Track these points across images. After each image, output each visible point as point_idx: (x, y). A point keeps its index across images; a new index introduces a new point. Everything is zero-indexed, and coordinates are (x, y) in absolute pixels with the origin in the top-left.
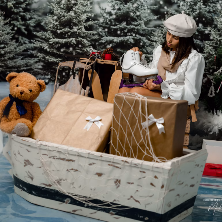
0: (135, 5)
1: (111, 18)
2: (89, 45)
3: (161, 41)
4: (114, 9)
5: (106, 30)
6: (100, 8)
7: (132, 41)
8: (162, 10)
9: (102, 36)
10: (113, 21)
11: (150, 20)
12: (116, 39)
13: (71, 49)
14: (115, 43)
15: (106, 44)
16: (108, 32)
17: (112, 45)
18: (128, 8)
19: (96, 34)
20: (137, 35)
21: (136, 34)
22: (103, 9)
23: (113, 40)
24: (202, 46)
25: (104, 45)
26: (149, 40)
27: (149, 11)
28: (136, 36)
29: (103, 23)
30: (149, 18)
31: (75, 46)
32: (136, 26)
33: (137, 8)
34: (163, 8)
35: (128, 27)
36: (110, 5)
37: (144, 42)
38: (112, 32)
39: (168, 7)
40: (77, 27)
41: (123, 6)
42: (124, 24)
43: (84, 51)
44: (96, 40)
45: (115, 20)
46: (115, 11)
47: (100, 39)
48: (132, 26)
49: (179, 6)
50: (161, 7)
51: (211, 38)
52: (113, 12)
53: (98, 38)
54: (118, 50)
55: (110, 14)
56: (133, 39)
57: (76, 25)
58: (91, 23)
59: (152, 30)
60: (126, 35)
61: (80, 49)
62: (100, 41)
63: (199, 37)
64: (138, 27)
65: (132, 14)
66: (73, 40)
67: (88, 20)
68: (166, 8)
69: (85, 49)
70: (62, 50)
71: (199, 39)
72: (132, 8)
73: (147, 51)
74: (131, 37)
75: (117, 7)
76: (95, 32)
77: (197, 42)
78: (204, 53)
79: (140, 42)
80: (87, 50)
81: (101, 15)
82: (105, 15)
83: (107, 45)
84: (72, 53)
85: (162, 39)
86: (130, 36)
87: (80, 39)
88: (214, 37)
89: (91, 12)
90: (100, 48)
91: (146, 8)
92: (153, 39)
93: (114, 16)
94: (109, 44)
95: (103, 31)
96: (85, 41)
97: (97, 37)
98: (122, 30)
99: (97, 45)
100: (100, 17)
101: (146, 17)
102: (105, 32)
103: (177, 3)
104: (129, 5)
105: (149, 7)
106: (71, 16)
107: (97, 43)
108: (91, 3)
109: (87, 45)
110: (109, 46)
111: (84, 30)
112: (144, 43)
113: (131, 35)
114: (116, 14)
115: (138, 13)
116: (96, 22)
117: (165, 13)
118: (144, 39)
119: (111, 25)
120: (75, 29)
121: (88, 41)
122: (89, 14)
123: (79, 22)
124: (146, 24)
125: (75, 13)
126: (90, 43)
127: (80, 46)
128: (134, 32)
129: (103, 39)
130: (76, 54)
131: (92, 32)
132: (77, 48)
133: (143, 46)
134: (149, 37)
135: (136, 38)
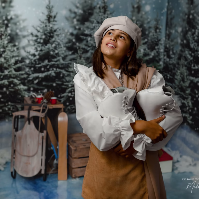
0: (54, 45)
1: (35, 58)
4: (37, 51)
5: (32, 69)
6: (25, 51)
7: (53, 74)
8: (75, 46)
10: (37, 60)
11: (66, 56)
12: (41, 75)
13: (5, 89)
15: (33, 80)
16: (34, 70)
17: (38, 80)
18: (49, 49)
19: (24, 74)
20: (58, 69)
22: (28, 52)
23: (39, 76)
25: (32, 81)
26: (67, 71)
27: (65, 49)
28: (56, 70)
29: (29, 64)
30: (65, 54)
31: (7, 87)
32: (56, 61)
33: (55, 48)
34: (75, 44)
35: (50, 63)
36: (34, 48)
38: (37, 70)
39: (79, 43)
40: (8, 71)
41: (44, 47)
42: (46, 62)
43: (15, 89)
44: (25, 79)
45: (39, 59)
46: (38, 52)
47: (28, 77)
48: (53, 63)
49: (87, 41)
50: (74, 44)
52: (37, 53)
54: (44, 83)
55: (34, 55)
56: (55, 72)
57: (6, 69)
58: (19, 65)
59: (68, 63)
60: (48, 70)
61: (12, 88)
62: (29, 79)
64: (58, 63)
65: (52, 53)
66: (6, 82)
67: (16, 63)
68: (77, 44)
69: (16, 88)
72: (51, 48)
74: (53, 71)
75: (39, 49)
76: (23, 72)
79: (60, 74)
80: (18, 88)
81: (26, 57)
82: (30, 57)
84: (5, 92)
87: (11, 80)
89: (18, 56)
90: (29, 84)
91: (62, 46)
92: (70, 70)
93: (38, 57)
94: (36, 80)
95: (30, 70)
96: (16, 81)
97: (25, 76)
98: (45, 67)
100: (26, 59)
101: (63, 54)
102: (32, 71)
103: (86, 39)
104: (49, 46)
105: (65, 45)
106: (1, 62)
107: (26, 81)
108: (18, 49)
109: (18, 83)
110: (36, 82)
111: (14, 72)
112: (64, 74)
113: (53, 70)
114: (39, 54)
115: (56, 52)
116: (23, 63)
117: (78, 48)
118: (63, 71)
119: (36, 64)
120: (6, 72)
121: (19, 80)
122: (17, 58)
123: (9, 65)
124: (64, 59)
125: (5, 59)
126: (20, 82)
127: (12, 85)
128: (55, 67)
129: (30, 76)
130: (9, 93)
131: (21, 72)
132: (10, 87)
133: (63, 77)
134: (67, 69)
135: (56, 71)
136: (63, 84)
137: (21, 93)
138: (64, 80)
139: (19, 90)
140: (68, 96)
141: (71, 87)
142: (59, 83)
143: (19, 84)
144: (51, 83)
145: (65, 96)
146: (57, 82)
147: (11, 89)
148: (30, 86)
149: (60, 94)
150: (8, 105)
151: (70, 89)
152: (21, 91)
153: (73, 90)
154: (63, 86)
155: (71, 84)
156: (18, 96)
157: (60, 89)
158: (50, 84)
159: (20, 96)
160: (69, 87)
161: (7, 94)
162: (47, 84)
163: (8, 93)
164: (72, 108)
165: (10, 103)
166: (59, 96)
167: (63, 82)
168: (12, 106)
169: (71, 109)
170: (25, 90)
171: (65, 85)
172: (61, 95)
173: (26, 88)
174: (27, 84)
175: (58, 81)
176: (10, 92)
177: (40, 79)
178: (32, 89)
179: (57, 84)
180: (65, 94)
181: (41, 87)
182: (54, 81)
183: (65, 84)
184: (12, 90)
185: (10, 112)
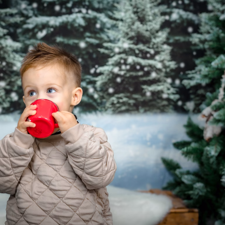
2: (5, 35)
3: (132, 18)
7: (82, 22)
9: (28, 17)
12: (54, 21)
14: (52, 27)
15: (36, 30)
16: (38, 9)
17: (47, 31)
19: (16, 14)
20: (90, 12)
21: (87, 9)
23: (48, 22)
24: (196, 22)
25: (32, 33)
26: (111, 18)
28: (87, 13)
37: (102, 22)
38: (46, 9)
44: (16, 26)
47: (24, 23)
51: (210, 7)
53: (21, 21)
56: (84, 18)
60: (70, 12)
62: (25, 26)
63: (192, 8)
71: (191, 11)
73: (108, 37)
74: (79, 15)
76: (14, 11)
77: (188, 15)
78: (201, 33)
79: (96, 23)
83: (37, 32)
85: (133, 16)
86: (77, 13)
88: (214, 7)
90: (26, 37)
92: (117, 15)
94: (41, 30)
95: (30, 7)
97: (18, 19)
98: (63, 3)
99: (20, 33)
102: (33, 9)
107: (19, 31)
110: (41, 34)
112: (103, 24)
113: (80, 12)
118: (103, 17)
126: (5, 31)
128: (84, 7)
129: (29, 21)
131: (8, 10)
133: (102, 30)
134: (110, 13)
135: (87, 16)
136: (100, 46)
137: (6, 56)
140: (112, 72)
141: (120, 53)
144: (76, 41)
145: (106, 72)
146: (88, 40)
148: (28, 42)
149: (93, 66)
151: (116, 58)
153: (122, 61)
154: (102, 50)
155: (120, 48)
157: (94, 56)
158: (72, 42)
159: (4, 64)
162: (66, 41)
164: (121, 101)
166: (92, 71)
167: (101, 39)
169: (118, 102)
170: (16, 51)
171: (107, 48)
172: (96, 69)
173: (18, 45)
174: (21, 38)
175: (89, 37)
177: (52, 30)
182: (81, 37)
183: (105, 45)
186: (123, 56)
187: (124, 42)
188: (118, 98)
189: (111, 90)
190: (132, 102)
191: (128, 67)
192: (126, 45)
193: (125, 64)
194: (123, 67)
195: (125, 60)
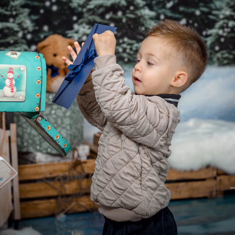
13: (120, 14)
17: (174, 3)
25: (163, 4)
31: (124, 9)
43: (136, 14)
54: (182, 9)
61: (132, 12)
69: (138, 13)
70: (108, 16)
73: (216, 6)
80: (141, 13)
83: (166, 3)
84: (120, 20)
90: (158, 7)
94: (169, 1)
99: (154, 4)
107: (154, 2)
109: (141, 5)
110: (169, 5)
126: (144, 3)
127: (132, 8)
130: (127, 21)
132: (128, 11)
136: (210, 13)
137: (144, 22)
138: (212, 6)
139: (142, 16)
140: (217, 34)
141: (223, 19)
142: (205, 10)
143: (143, 7)
144: (193, 10)
145: (214, 35)
146: (202, 9)
147: (129, 13)
148: (160, 11)
149: (205, 29)
150: (124, 43)
151: (220, 23)
152: (144, 19)
153: (225, 25)
154: (211, 17)
155: (223, 15)
156: (140, 28)
157: (206, 21)
158: (190, 10)
159: (143, 29)
160: (220, 19)
161: (123, 23)
162: (186, 10)
163: (124, 20)
164: (224, 56)
165: (126, 39)
166: (204, 33)
167: (211, 9)
168: (129, 44)
169: (222, 58)
170: (151, 19)
171: (214, 15)
172: (207, 32)
173: (153, 14)
174: (155, 8)
175: (203, 7)
176: (129, 19)
178: (162, 17)
179: (203, 13)
180: (213, 31)
181: (177, 16)
182: (197, 7)
183: (215, 12)
184: (132, 16)
185: (125, 55)
186: (226, 21)
187: (226, 10)
188: (222, 54)
189: (217, 48)
190: (231, 57)
191: (229, 30)
192: (228, 12)
193: (227, 27)
194: (226, 30)
195: (227, 24)
